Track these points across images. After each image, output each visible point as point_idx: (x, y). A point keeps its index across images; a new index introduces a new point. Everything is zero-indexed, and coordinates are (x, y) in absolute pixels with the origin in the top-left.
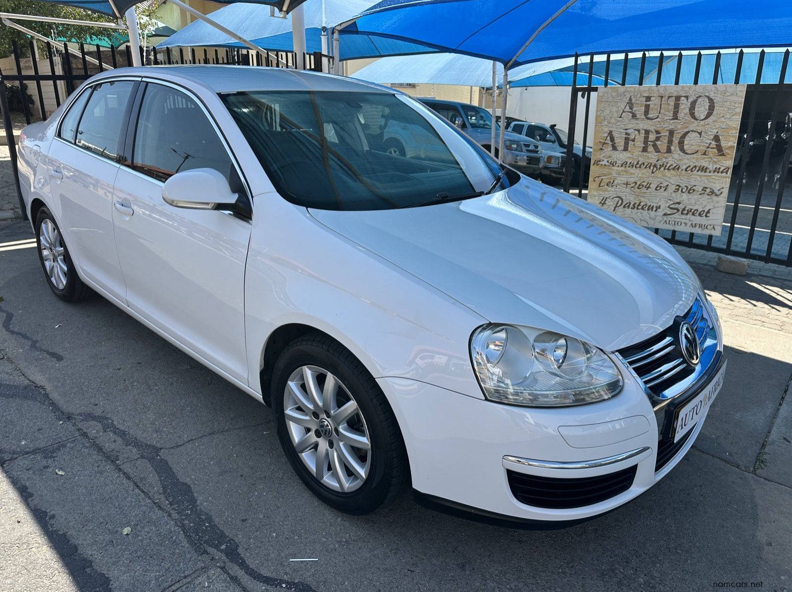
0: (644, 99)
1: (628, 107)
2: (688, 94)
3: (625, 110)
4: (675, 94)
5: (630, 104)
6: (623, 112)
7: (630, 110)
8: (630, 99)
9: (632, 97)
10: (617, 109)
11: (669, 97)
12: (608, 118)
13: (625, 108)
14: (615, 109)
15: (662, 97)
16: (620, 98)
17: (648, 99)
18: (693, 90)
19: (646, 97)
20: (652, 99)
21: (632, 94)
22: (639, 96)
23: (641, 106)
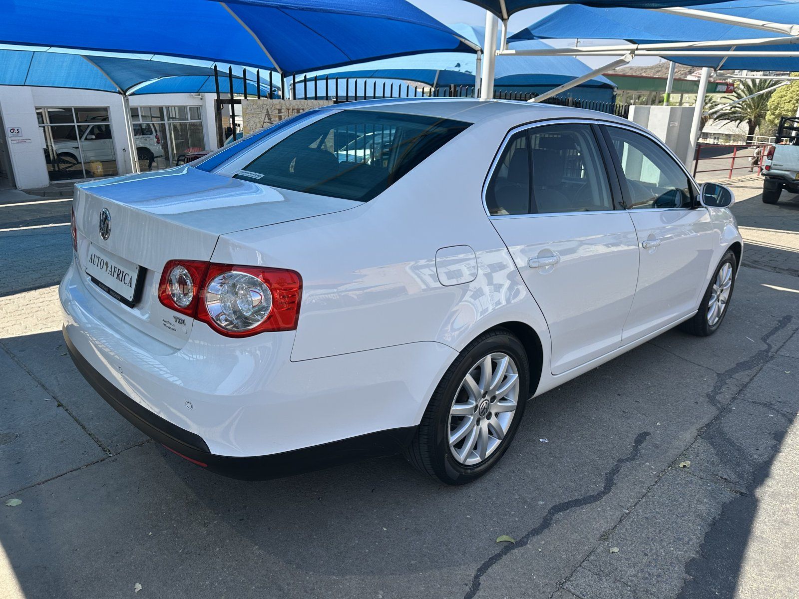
0: (277, 111)
1: (267, 118)
2: (304, 108)
3: (265, 121)
4: (296, 107)
5: (268, 115)
6: (264, 122)
7: (269, 121)
8: (268, 111)
9: (269, 110)
10: (259, 120)
11: (293, 110)
12: (254, 129)
13: (265, 119)
14: (257, 120)
15: (288, 109)
16: (259, 110)
17: (280, 111)
18: (306, 104)
19: (278, 109)
20: (283, 111)
21: (268, 107)
22: (273, 108)
23: (276, 117)
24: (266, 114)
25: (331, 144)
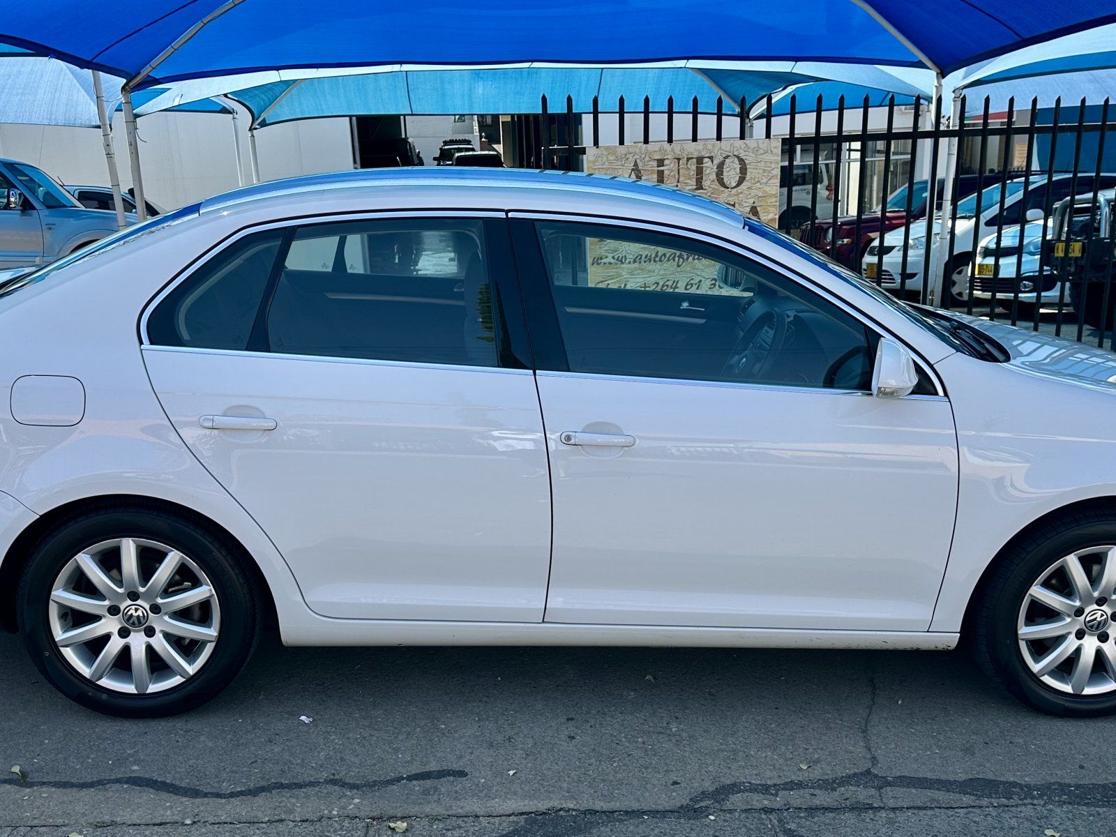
0: (655, 164)
1: (633, 175)
2: (712, 154)
4: (696, 155)
5: (637, 171)
8: (636, 164)
9: (638, 161)
11: (688, 159)
15: (679, 159)
16: (620, 163)
17: (661, 162)
18: (717, 148)
19: (658, 160)
20: (666, 162)
21: (636, 157)
22: (647, 159)
23: (652, 173)
24: (633, 170)
25: (771, 216)
